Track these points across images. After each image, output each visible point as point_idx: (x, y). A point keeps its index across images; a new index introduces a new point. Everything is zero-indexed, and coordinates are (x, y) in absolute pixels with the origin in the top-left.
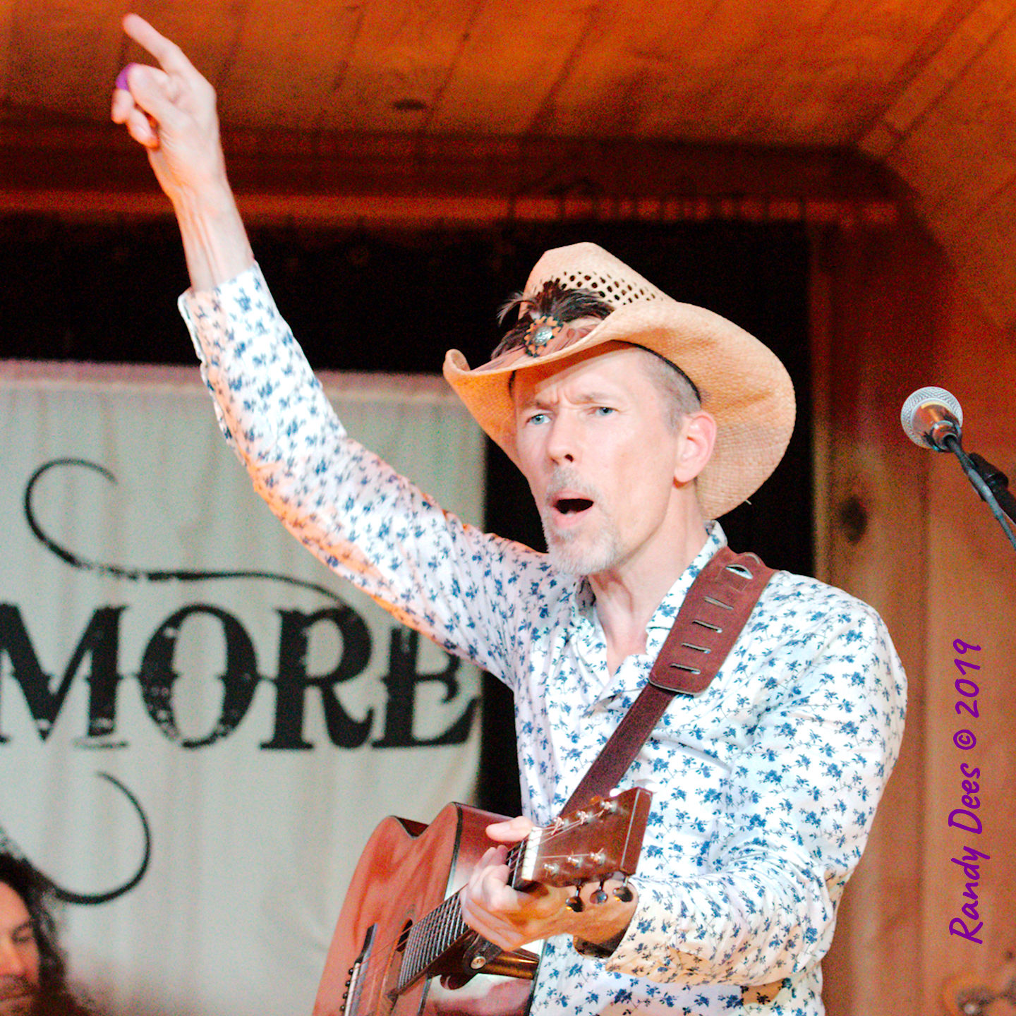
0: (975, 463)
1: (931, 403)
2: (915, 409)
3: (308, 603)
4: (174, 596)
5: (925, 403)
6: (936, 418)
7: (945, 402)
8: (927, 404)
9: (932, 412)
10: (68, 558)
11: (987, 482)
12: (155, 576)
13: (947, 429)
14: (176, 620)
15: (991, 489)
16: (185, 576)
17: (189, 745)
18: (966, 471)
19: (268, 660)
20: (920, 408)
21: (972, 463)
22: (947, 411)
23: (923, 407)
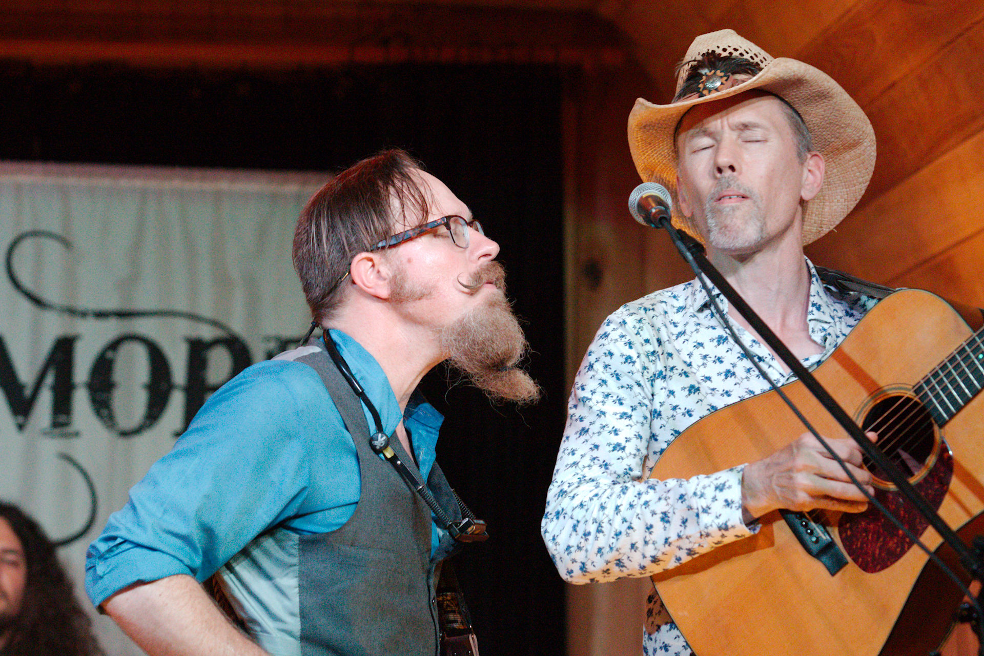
0: (681, 237)
1: (649, 194)
2: (638, 198)
3: (207, 333)
4: (111, 329)
5: (645, 194)
6: (653, 205)
7: (660, 193)
8: (647, 195)
9: (650, 200)
10: (37, 301)
11: (689, 249)
12: (101, 315)
13: (660, 212)
14: (114, 345)
15: (692, 254)
16: (122, 315)
17: (125, 434)
18: (674, 243)
19: (179, 373)
20: (641, 198)
21: (679, 236)
22: (661, 200)
23: (644, 196)
